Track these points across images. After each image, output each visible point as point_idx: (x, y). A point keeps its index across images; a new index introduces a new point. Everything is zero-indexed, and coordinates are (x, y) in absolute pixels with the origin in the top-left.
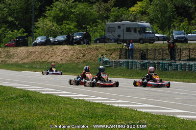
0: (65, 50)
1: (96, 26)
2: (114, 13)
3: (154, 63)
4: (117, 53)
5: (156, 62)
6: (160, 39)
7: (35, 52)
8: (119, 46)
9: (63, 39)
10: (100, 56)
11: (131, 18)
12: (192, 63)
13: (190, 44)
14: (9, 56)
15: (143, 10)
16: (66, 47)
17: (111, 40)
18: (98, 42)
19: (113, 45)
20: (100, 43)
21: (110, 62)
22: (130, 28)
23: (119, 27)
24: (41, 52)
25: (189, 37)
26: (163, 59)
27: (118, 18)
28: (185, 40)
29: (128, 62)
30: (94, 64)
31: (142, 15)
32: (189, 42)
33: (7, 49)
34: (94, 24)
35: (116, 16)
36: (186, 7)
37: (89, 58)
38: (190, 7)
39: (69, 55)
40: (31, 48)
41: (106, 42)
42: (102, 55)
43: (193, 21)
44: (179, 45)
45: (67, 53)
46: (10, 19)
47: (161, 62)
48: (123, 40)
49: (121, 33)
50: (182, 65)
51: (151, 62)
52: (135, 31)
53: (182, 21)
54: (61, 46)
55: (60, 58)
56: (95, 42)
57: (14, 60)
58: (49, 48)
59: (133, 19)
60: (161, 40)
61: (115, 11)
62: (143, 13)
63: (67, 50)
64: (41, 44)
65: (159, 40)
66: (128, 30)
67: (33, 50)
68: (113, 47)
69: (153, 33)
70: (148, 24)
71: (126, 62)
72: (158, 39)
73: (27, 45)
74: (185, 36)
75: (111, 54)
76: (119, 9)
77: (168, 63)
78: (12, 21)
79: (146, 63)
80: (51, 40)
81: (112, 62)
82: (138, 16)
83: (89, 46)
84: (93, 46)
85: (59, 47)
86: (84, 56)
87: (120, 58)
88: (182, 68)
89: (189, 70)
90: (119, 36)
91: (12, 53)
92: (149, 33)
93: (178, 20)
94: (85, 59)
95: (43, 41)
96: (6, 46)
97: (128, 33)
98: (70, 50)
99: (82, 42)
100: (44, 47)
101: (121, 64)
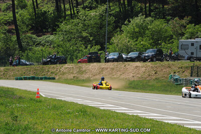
0: (137, 66)
2: (190, 30)
4: (189, 71)
7: (107, 69)
8: (191, 64)
9: (135, 56)
10: (172, 74)
14: (81, 72)
16: (138, 64)
17: (184, 57)
19: (186, 62)
21: (180, 80)
23: (193, 44)
24: (113, 69)
27: (192, 36)
30: (165, 82)
33: (80, 65)
35: (192, 33)
37: (160, 76)
39: (141, 72)
40: (104, 64)
41: (179, 60)
42: (175, 73)
45: (139, 69)
46: (84, 34)
48: (196, 57)
49: (194, 51)
54: (134, 63)
55: (132, 75)
57: (86, 76)
58: (121, 65)
61: (191, 28)
63: (139, 67)
64: (114, 60)
67: (105, 66)
68: (186, 65)
73: (99, 61)
75: (184, 72)
76: (195, 25)
78: (87, 37)
80: (123, 56)
81: (183, 80)
83: (161, 63)
84: (165, 63)
85: (131, 63)
86: (156, 73)
87: (191, 76)
90: (192, 53)
91: (84, 69)
94: (157, 76)
95: (115, 57)
96: (79, 62)
98: (142, 67)
99: (155, 59)
100: (116, 63)
101: (192, 82)
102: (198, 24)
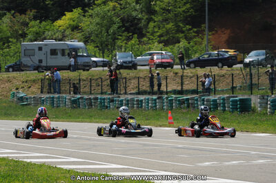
1: (9, 47)
2: (34, 29)
3: (90, 98)
4: (38, 86)
5: (92, 97)
6: (98, 64)
8: (41, 76)
10: (14, 91)
11: (57, 35)
12: (141, 97)
13: (140, 70)
15: (75, 23)
17: (29, 67)
18: (11, 70)
19: (32, 74)
20: (13, 71)
21: (27, 99)
22: (55, 50)
23: (40, 49)
25: (139, 60)
26: (102, 93)
27: (38, 36)
28: (133, 66)
29: (53, 98)
30: (6, 102)
31: (73, 30)
32: (138, 67)
34: (6, 45)
35: (37, 33)
36: (135, 18)
38: (140, 20)
41: (23, 71)
42: (17, 89)
43: (145, 39)
44: (124, 73)
47: (99, 96)
48: (47, 67)
49: (43, 58)
50: (128, 101)
51: (86, 97)
52: (63, 54)
53: (129, 39)
56: (7, 70)
59: (60, 37)
60: (100, 66)
61: (35, 26)
62: (75, 28)
65: (97, 66)
66: (54, 52)
68: (32, 78)
69: (89, 56)
70: (81, 44)
71: (50, 98)
72: (96, 64)
74: (133, 59)
75: (30, 87)
76: (40, 22)
77: (109, 99)
79: (79, 99)
81: (30, 98)
82: (67, 32)
87: (42, 92)
88: (128, 104)
89: (138, 107)
90: (40, 61)
92: (83, 56)
93: (124, 38)
97: (53, 56)
101: (43, 100)
102: (44, 20)
